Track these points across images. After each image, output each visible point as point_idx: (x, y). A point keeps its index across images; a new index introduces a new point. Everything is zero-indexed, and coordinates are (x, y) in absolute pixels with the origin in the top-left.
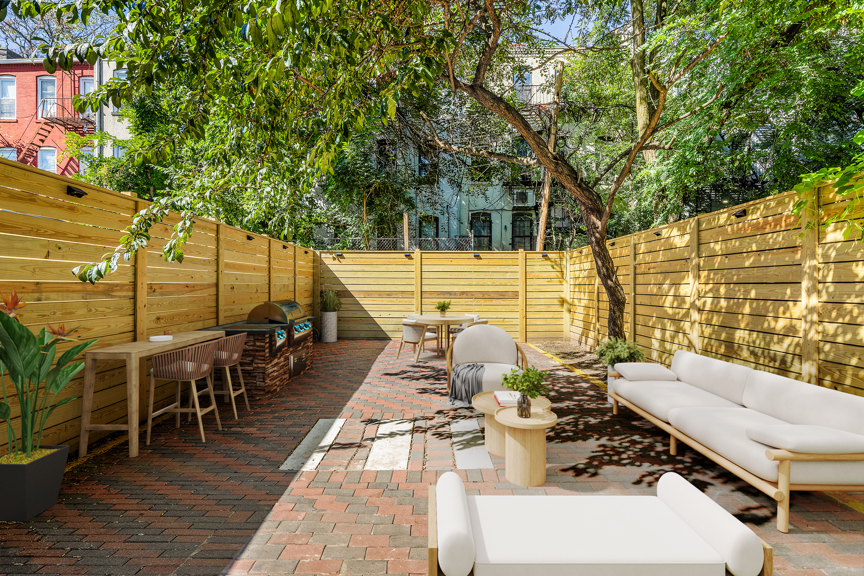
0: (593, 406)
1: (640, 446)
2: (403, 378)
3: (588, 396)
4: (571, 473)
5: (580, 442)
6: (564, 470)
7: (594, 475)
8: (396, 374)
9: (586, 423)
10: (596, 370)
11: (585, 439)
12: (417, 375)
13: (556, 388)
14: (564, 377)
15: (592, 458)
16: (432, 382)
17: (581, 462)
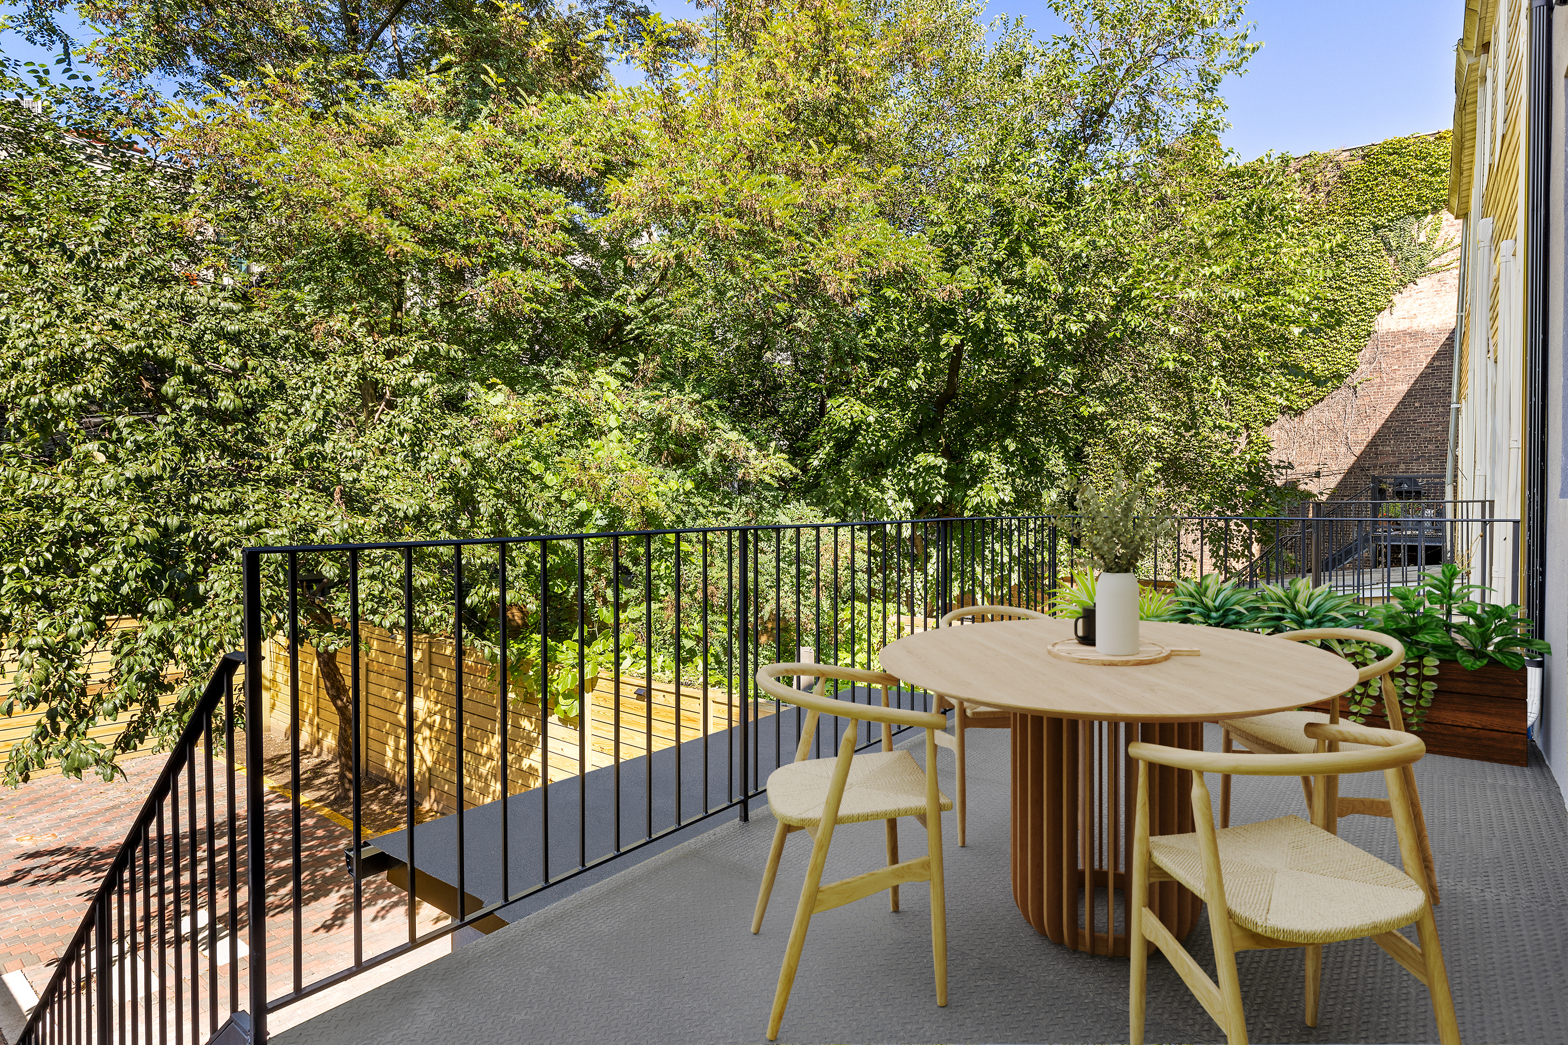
0: (326, 851)
1: (374, 886)
2: (33, 884)
3: (317, 838)
4: (322, 931)
5: (322, 899)
6: (316, 931)
7: (341, 926)
8: (12, 881)
9: (323, 876)
10: (319, 789)
11: (326, 895)
12: (53, 870)
13: (278, 836)
14: (282, 813)
15: (337, 912)
16: (90, 876)
17: (328, 915)
